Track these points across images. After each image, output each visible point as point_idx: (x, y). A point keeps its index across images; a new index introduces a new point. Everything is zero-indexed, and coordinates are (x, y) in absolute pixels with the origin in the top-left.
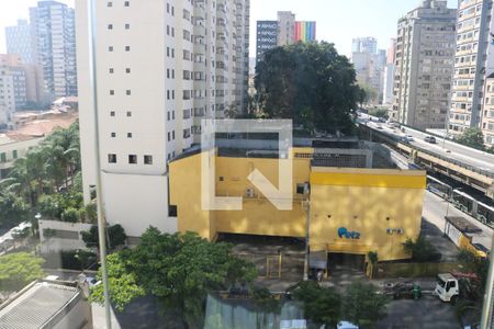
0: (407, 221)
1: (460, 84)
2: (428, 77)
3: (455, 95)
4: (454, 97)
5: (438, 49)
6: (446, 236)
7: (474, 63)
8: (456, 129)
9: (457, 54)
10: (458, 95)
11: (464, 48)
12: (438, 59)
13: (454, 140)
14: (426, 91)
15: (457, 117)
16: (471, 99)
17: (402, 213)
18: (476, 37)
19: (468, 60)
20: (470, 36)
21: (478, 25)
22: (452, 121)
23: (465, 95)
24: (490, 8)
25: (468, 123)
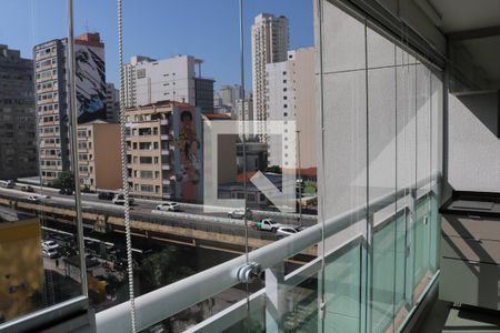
0: (30, 276)
1: (46, 131)
2: (10, 126)
3: (43, 142)
4: (43, 144)
5: (18, 98)
6: (68, 278)
7: (57, 111)
8: (49, 174)
9: (39, 102)
10: (47, 142)
11: (45, 97)
12: (19, 108)
13: (49, 186)
14: (10, 140)
15: (48, 164)
16: (59, 145)
17: (23, 269)
18: (56, 87)
19: (51, 108)
20: (50, 86)
21: (56, 77)
22: (44, 167)
23: (52, 142)
24: (64, 62)
25: (60, 168)
